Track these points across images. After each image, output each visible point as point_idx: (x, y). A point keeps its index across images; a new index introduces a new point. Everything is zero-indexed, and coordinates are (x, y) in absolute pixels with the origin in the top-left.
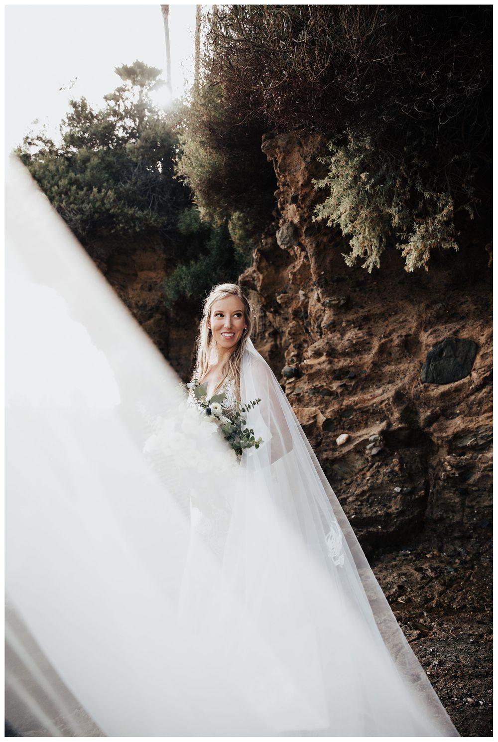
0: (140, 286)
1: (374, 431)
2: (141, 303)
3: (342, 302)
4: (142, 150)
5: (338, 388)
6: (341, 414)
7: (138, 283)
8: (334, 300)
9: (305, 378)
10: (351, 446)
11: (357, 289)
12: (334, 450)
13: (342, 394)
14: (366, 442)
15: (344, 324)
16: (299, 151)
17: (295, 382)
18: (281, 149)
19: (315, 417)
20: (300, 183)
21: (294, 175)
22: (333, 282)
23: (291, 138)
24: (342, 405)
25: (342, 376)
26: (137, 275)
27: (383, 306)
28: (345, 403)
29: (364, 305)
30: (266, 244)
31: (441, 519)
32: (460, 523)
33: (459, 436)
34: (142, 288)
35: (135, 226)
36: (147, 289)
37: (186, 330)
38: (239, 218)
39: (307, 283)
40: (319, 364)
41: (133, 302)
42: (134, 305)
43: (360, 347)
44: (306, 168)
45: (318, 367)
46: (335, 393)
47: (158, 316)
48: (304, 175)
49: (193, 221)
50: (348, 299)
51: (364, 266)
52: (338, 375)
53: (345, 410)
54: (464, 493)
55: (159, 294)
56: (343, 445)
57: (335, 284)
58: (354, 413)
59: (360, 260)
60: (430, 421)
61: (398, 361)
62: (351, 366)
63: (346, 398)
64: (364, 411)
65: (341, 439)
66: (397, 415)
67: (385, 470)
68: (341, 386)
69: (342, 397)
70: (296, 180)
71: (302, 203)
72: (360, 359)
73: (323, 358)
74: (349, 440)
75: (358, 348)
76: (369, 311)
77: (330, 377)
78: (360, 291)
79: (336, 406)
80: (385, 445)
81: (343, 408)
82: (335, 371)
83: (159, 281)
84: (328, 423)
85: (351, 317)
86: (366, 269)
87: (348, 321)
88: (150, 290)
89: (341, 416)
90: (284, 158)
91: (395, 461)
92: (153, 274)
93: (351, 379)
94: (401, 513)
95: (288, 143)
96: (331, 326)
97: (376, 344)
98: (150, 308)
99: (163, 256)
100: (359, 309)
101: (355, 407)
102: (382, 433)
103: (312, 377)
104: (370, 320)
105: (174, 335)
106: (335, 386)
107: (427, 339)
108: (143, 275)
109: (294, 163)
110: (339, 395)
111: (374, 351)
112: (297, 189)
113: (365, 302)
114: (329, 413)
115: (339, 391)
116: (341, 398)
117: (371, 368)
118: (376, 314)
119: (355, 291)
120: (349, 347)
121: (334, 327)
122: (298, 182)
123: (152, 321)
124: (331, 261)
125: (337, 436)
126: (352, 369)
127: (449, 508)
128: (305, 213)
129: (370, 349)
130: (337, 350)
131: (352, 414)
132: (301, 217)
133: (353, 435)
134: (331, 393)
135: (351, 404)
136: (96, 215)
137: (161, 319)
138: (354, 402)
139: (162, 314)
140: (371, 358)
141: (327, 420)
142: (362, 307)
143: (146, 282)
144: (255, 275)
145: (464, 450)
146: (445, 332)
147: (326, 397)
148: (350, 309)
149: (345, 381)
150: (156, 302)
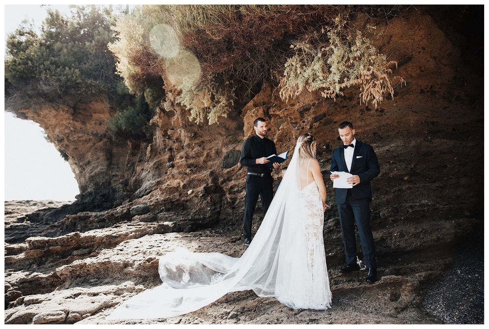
0: (94, 122)
1: (201, 188)
2: (95, 132)
3: (193, 135)
4: (95, 47)
6: (190, 182)
7: (93, 121)
8: (189, 134)
9: (176, 168)
10: (194, 195)
12: (187, 197)
13: (191, 174)
14: (199, 192)
15: (193, 145)
17: (172, 170)
19: (179, 183)
24: (190, 178)
26: (92, 116)
27: (210, 137)
28: (192, 177)
31: (225, 219)
32: (232, 220)
33: (232, 188)
34: (95, 124)
35: (92, 90)
36: (98, 124)
37: (122, 148)
38: (150, 91)
40: (182, 162)
41: (90, 131)
42: (90, 134)
45: (181, 163)
47: (105, 140)
50: (196, 134)
51: (195, 122)
52: (189, 166)
53: (192, 180)
54: (234, 208)
55: (106, 127)
56: (190, 194)
57: (190, 127)
58: (195, 181)
59: (195, 119)
60: (222, 183)
61: (214, 160)
62: (195, 162)
64: (199, 180)
65: (190, 192)
66: (210, 181)
67: (205, 202)
68: (190, 170)
71: (173, 94)
72: (199, 159)
73: (184, 159)
74: (193, 192)
75: (198, 155)
76: (204, 139)
77: (186, 167)
78: (201, 130)
79: (188, 179)
80: (205, 192)
82: (188, 164)
83: (105, 119)
84: (184, 186)
85: (197, 141)
86: (196, 123)
87: (195, 143)
88: (100, 124)
89: (190, 183)
91: (209, 198)
92: (102, 116)
93: (195, 167)
94: (210, 217)
97: (205, 153)
98: (100, 135)
99: (109, 106)
101: (196, 179)
102: (205, 188)
103: (178, 167)
104: (204, 143)
105: (115, 151)
107: (224, 150)
108: (95, 116)
110: (189, 174)
111: (205, 155)
114: (185, 182)
115: (190, 172)
117: (203, 163)
118: (207, 140)
120: (195, 155)
121: (189, 146)
123: (102, 142)
125: (188, 191)
127: (228, 214)
129: (203, 155)
130: (189, 156)
133: (194, 190)
134: (186, 174)
136: (69, 83)
137: (107, 142)
138: (195, 177)
139: (108, 139)
140: (203, 159)
141: (184, 184)
142: (201, 137)
143: (98, 120)
144: (158, 120)
145: (234, 193)
146: (231, 147)
147: (184, 175)
148: (196, 138)
149: (192, 168)
150: (104, 132)
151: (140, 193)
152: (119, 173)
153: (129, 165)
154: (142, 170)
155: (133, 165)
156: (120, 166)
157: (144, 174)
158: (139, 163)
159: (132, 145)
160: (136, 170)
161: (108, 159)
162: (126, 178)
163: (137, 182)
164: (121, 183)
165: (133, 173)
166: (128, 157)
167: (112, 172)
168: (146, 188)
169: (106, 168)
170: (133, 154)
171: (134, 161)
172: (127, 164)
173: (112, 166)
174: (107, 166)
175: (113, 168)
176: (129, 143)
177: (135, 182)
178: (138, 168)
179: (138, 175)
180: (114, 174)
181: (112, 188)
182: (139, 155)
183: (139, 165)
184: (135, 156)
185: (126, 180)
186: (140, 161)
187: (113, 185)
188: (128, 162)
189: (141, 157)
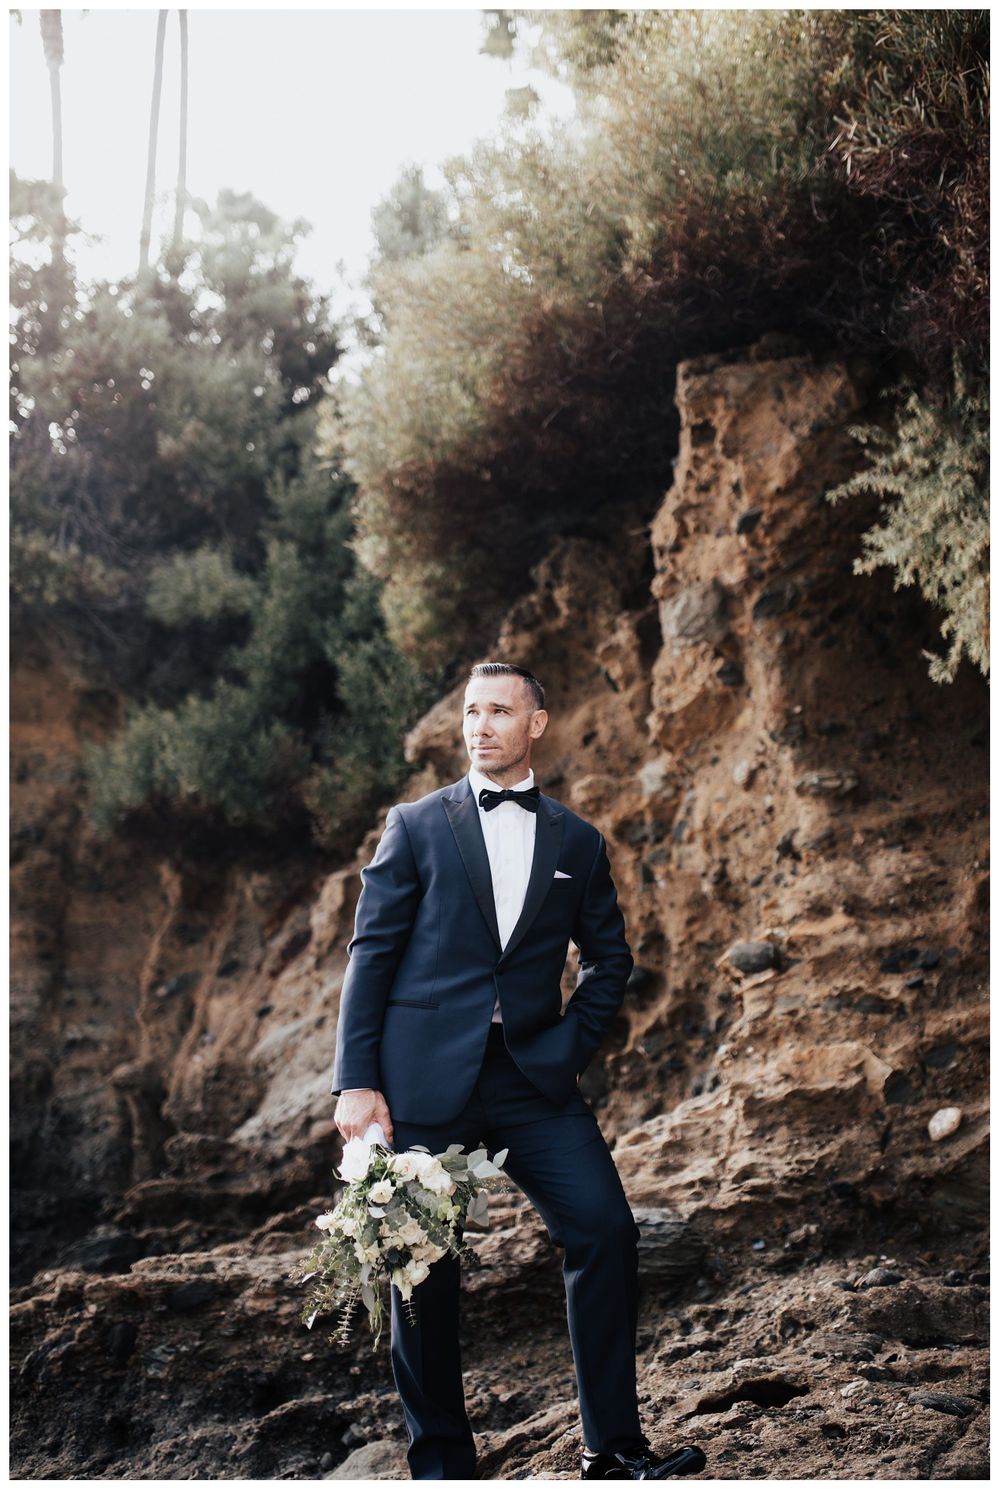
5: (903, 991)
6: (925, 1059)
8: (830, 779)
9: (803, 969)
11: (875, 755)
13: (917, 1007)
16: (774, 409)
18: (732, 401)
20: (773, 486)
21: (758, 466)
22: (820, 733)
23: (760, 376)
24: (921, 1034)
25: (902, 963)
27: (949, 795)
29: (898, 793)
30: (513, 650)
37: (120, 900)
39: (699, 743)
40: (833, 933)
43: (924, 892)
44: (797, 449)
45: (834, 939)
46: (895, 1006)
48: (788, 467)
49: (203, 589)
52: (893, 959)
53: (934, 1049)
55: (51, 791)
57: (824, 739)
58: (960, 1055)
62: (919, 938)
63: (934, 1017)
65: (942, 1122)
68: (912, 987)
69: (918, 1016)
70: (762, 476)
71: (767, 534)
72: (932, 920)
73: (840, 919)
75: (920, 895)
76: (917, 807)
77: (872, 965)
78: (882, 758)
79: (907, 1040)
81: (927, 1043)
82: (880, 951)
83: (50, 754)
84: (896, 1084)
85: (873, 820)
87: (867, 832)
89: (923, 1065)
90: (734, 424)
93: (928, 968)
95: (753, 387)
96: (825, 844)
99: (79, 683)
100: (889, 803)
101: (963, 1039)
104: (923, 829)
105: (81, 913)
106: (894, 987)
109: (759, 437)
110: (908, 1010)
112: (758, 499)
113: (899, 787)
114: (891, 1057)
115: (908, 999)
116: (914, 1019)
117: (973, 943)
118: (936, 816)
119: (869, 760)
120: (897, 893)
121: (833, 845)
122: (765, 482)
124: (817, 680)
125: (929, 1114)
126: (921, 946)
128: (763, 559)
129: (955, 898)
130: (866, 900)
131: (952, 1058)
132: (750, 569)
135: (949, 1031)
137: (49, 866)
138: (959, 1024)
139: (54, 850)
140: (962, 920)
141: (895, 1073)
142: (895, 798)
147: (873, 1018)
148: (870, 800)
150: (39, 813)
151: (266, 1136)
152: (104, 1032)
153: (162, 991)
154: (264, 1012)
155: (186, 986)
156: (109, 993)
157: (274, 1034)
158: (223, 981)
159: (183, 885)
160: (205, 1014)
161: (45, 957)
162: (144, 1056)
163: (228, 1076)
164: (121, 1087)
165: (183, 1029)
166: (154, 951)
167: (63, 1026)
168: (308, 1108)
169: (36, 1000)
170: (186, 933)
171: (189, 968)
172: (153, 986)
173: (67, 995)
174: (39, 992)
175: (71, 1003)
176: (166, 877)
177: (217, 1078)
178: (217, 1006)
179: (233, 1042)
180: (74, 1032)
181: (56, 1110)
182: (222, 941)
183: (222, 991)
184: (193, 941)
185: (151, 1068)
186: (229, 969)
187: (66, 1092)
188: (160, 972)
189: (232, 946)
